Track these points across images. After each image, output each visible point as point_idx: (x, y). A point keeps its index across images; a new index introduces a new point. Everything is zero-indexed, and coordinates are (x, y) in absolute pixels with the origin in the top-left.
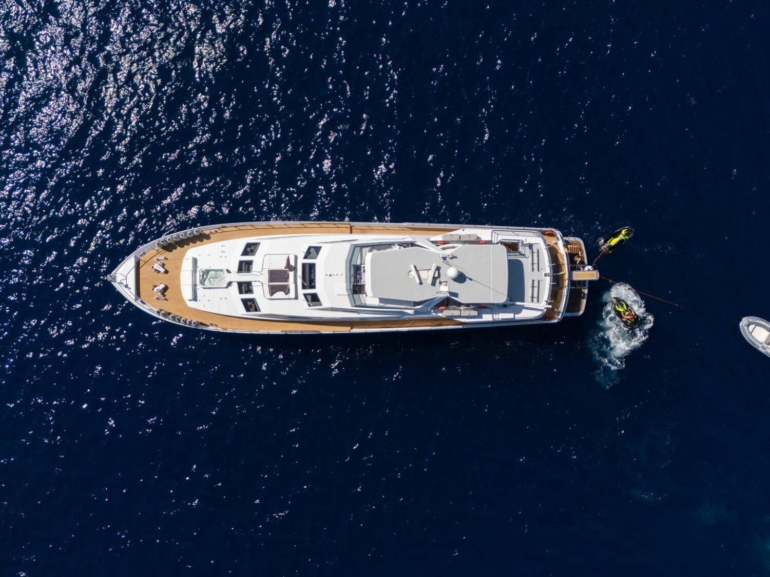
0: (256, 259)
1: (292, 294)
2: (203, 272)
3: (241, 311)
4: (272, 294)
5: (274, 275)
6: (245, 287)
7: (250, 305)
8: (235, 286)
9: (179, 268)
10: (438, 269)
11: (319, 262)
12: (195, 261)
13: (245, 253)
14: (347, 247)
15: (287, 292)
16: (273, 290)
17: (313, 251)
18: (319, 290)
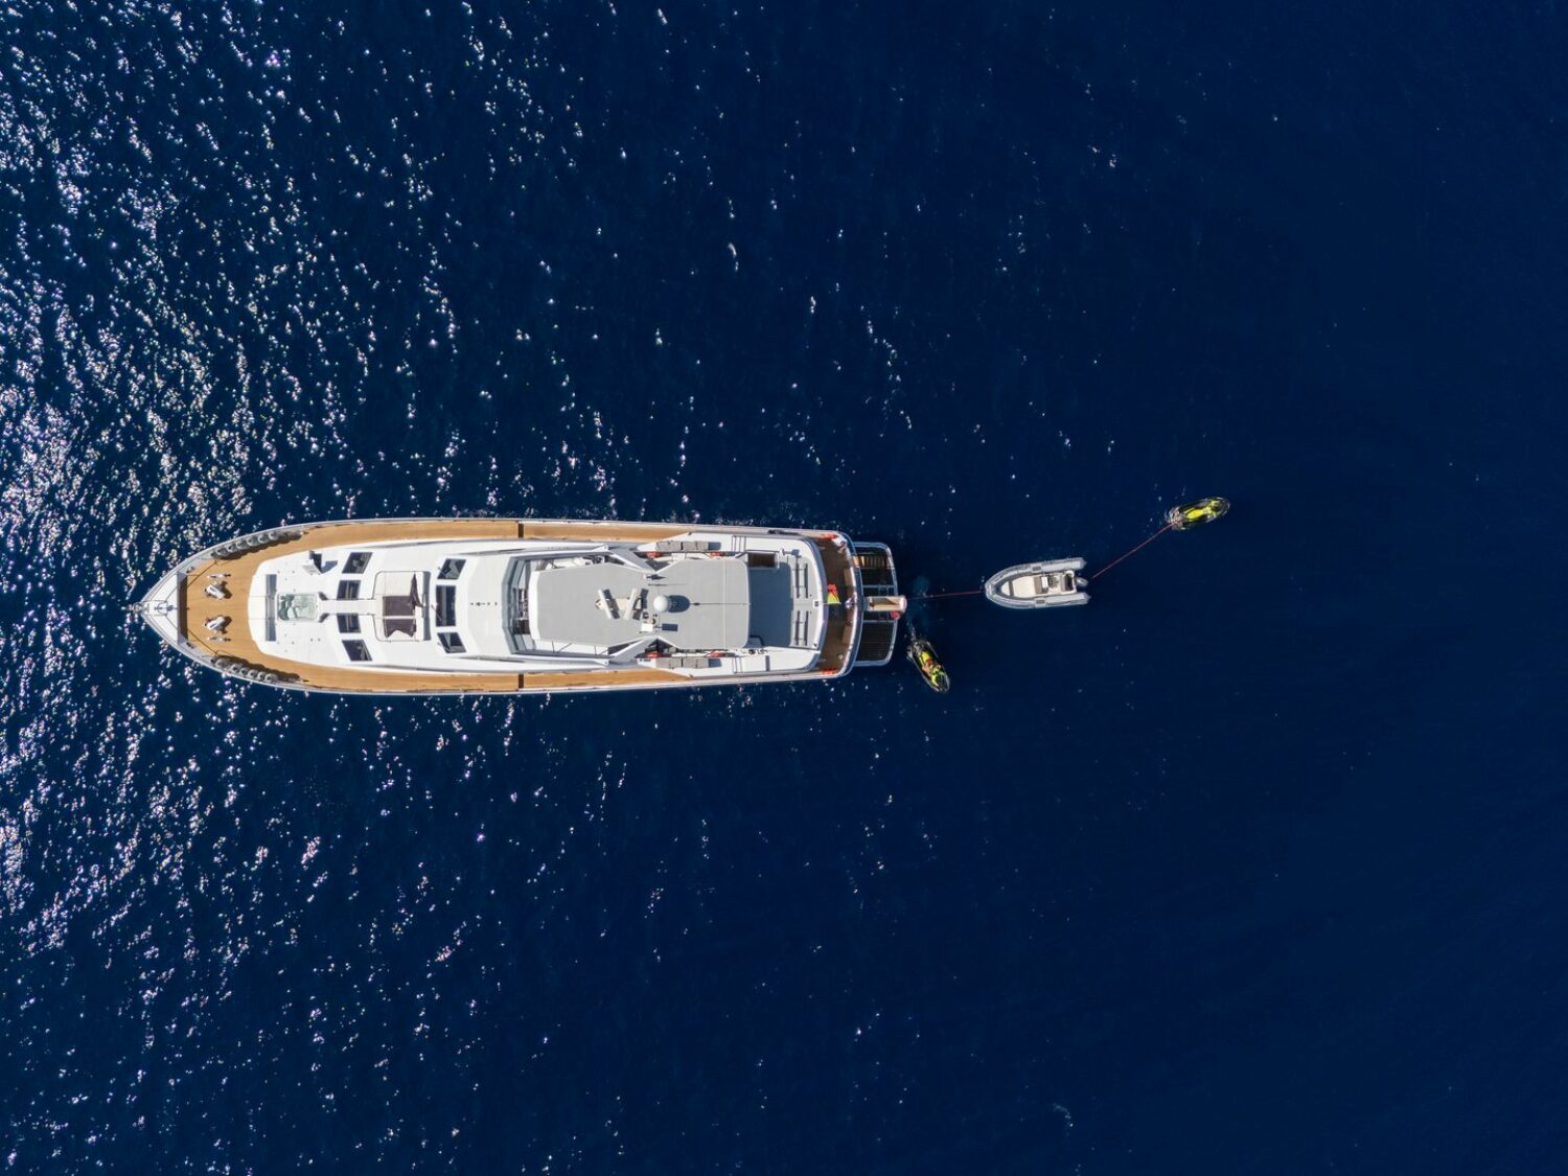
0: (366, 579)
1: (420, 632)
2: (283, 598)
3: (343, 660)
4: (388, 633)
5: (392, 604)
6: (348, 623)
7: (356, 651)
8: (333, 622)
9: (246, 591)
10: (644, 593)
11: (462, 585)
12: (272, 580)
13: (349, 569)
14: (504, 562)
15: (412, 630)
16: (390, 628)
17: (451, 568)
18: (461, 628)
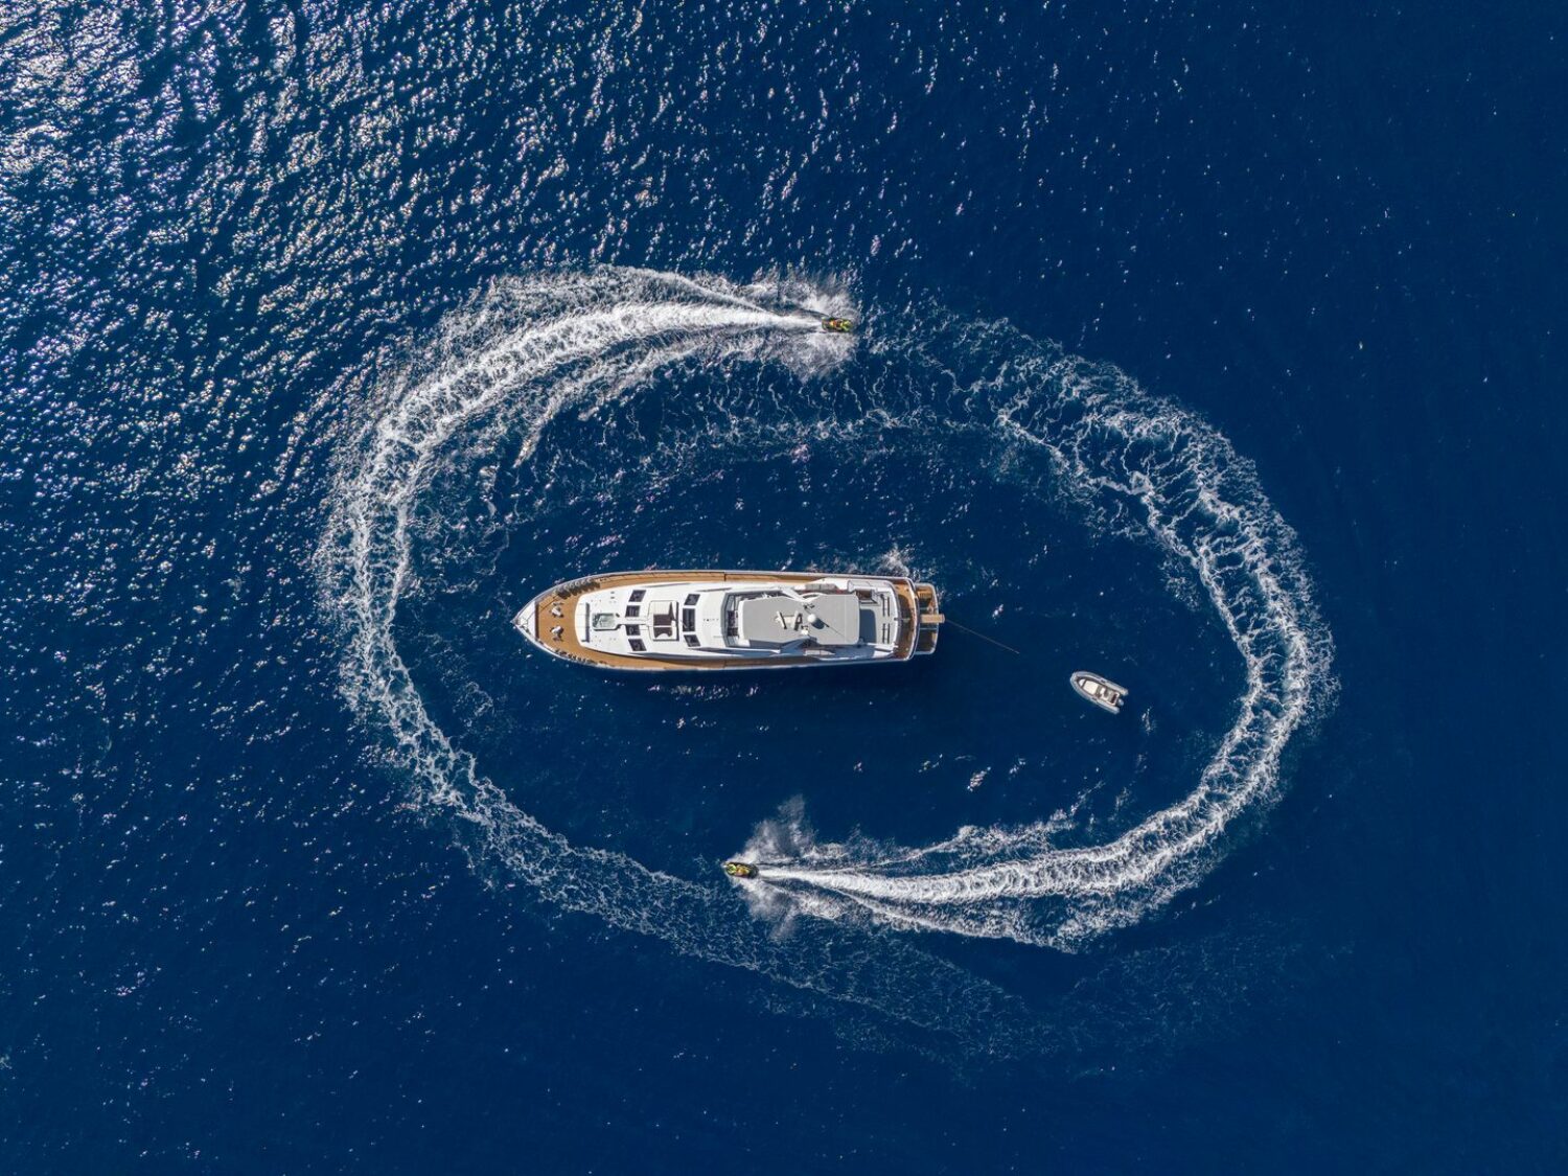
0: (643, 605)
1: (674, 636)
2: (595, 616)
3: (628, 650)
4: (656, 635)
5: (659, 619)
6: (633, 630)
7: (637, 645)
8: (623, 628)
9: (572, 612)
10: (800, 615)
11: (698, 608)
12: (588, 606)
13: (632, 599)
14: (721, 596)
15: (670, 634)
16: (657, 632)
17: (692, 599)
18: (698, 632)
